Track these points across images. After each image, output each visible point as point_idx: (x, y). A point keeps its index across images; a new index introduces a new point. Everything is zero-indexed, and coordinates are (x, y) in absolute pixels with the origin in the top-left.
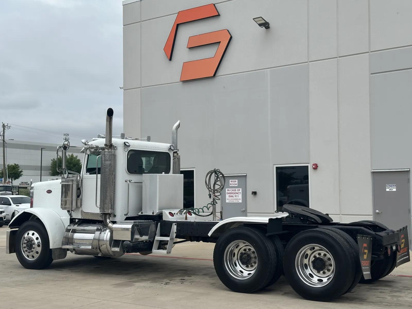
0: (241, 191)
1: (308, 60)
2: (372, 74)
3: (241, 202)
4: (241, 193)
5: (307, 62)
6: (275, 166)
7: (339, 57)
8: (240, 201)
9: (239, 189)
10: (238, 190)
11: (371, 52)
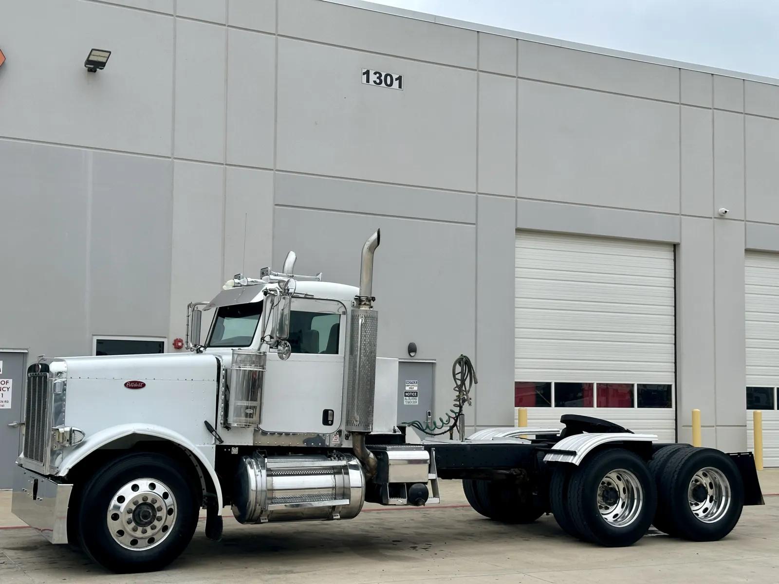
0: (10, 385)
1: (173, 154)
2: (276, 205)
3: (10, 408)
4: (10, 390)
5: (169, 158)
6: (95, 339)
7: (226, 164)
8: (8, 406)
9: (5, 380)
10: (3, 383)
11: (277, 170)
